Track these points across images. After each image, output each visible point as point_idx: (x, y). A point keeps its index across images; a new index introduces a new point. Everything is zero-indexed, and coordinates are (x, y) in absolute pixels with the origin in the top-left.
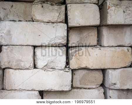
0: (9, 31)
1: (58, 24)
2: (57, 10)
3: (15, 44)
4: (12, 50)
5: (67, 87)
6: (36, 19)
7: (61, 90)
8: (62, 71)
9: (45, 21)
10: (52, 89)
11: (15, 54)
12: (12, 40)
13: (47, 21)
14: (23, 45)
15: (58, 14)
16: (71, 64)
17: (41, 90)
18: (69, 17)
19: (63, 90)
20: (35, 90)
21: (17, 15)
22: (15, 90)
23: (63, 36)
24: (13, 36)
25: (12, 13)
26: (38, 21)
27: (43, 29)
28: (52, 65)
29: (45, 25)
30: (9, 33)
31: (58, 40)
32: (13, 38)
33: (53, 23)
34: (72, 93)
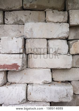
0: (32, 29)
1: (64, 23)
2: (63, 14)
3: (35, 37)
4: (33, 41)
5: (69, 66)
6: (49, 20)
7: (65, 68)
8: (66, 56)
9: (55, 22)
10: (59, 68)
11: (36, 44)
12: (34, 35)
13: (56, 22)
14: (40, 38)
15: (63, 17)
16: (71, 51)
17: (53, 68)
18: (70, 19)
19: (67, 68)
20: (48, 68)
21: (34, 20)
22: (35, 68)
23: (67, 31)
24: (34, 32)
25: (30, 18)
26: (50, 22)
27: (53, 27)
28: (59, 52)
29: (55, 24)
30: (31, 30)
31: (63, 34)
32: (34, 33)
33: (60, 23)
34: (71, 71)
